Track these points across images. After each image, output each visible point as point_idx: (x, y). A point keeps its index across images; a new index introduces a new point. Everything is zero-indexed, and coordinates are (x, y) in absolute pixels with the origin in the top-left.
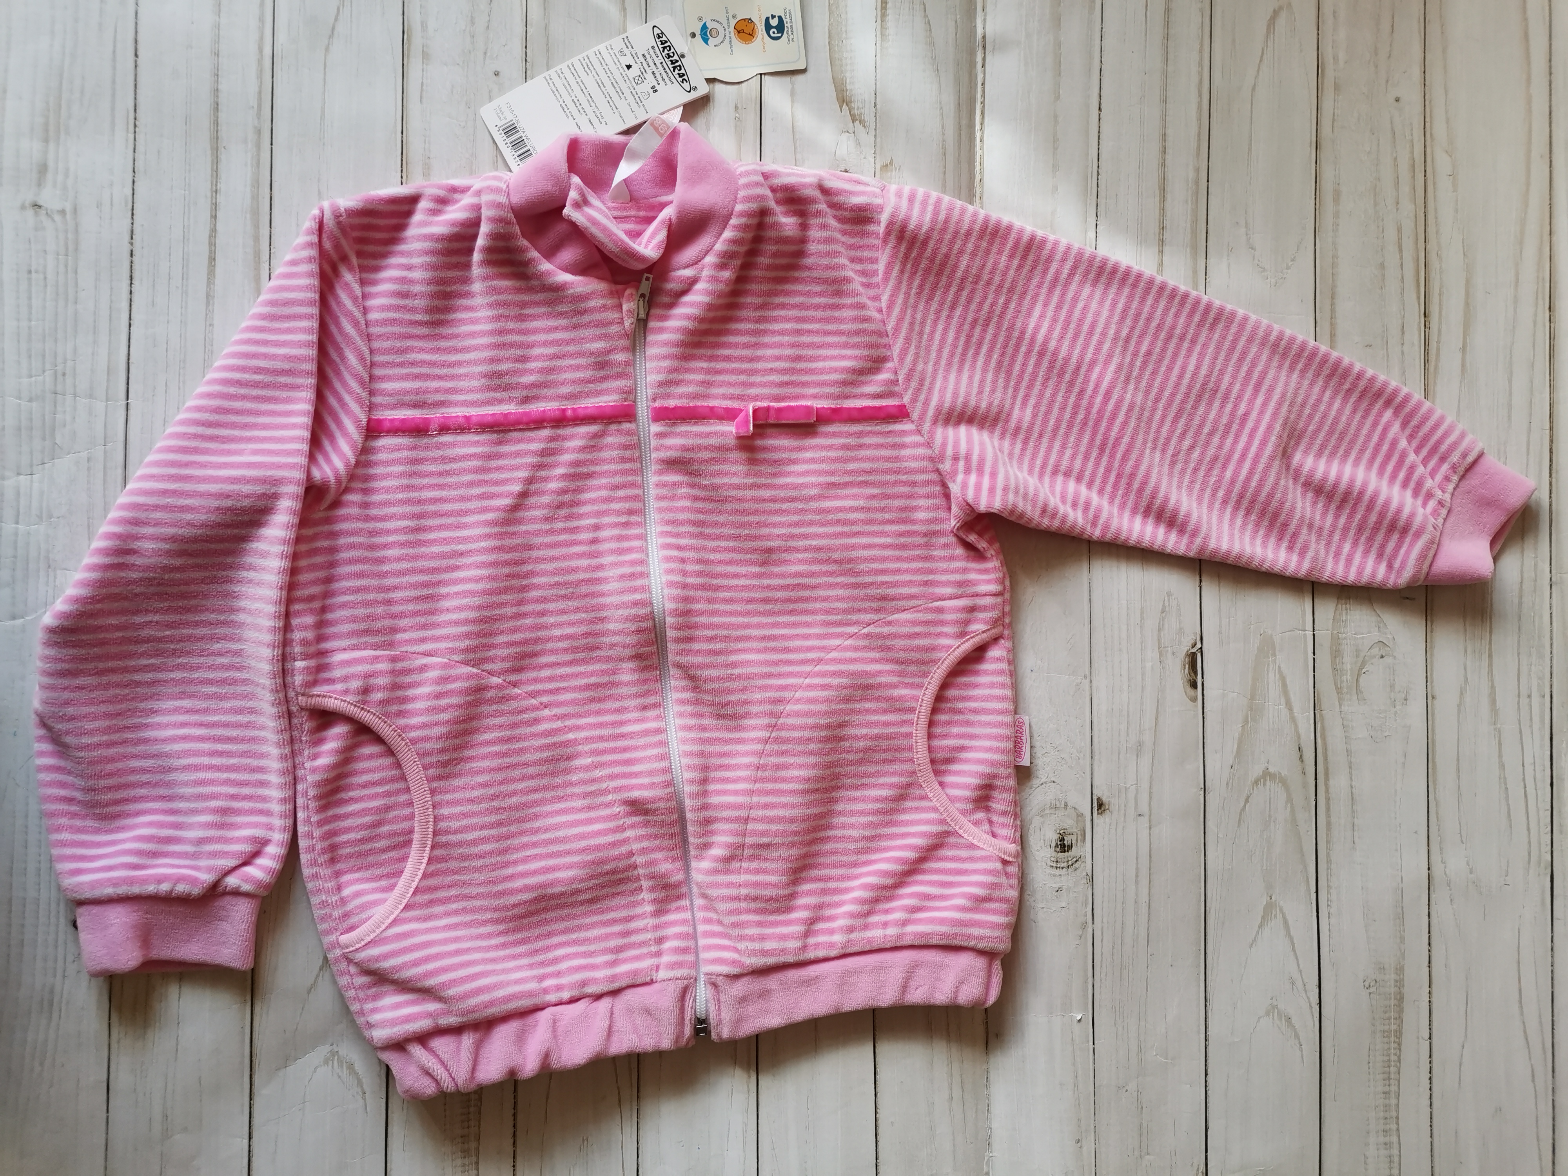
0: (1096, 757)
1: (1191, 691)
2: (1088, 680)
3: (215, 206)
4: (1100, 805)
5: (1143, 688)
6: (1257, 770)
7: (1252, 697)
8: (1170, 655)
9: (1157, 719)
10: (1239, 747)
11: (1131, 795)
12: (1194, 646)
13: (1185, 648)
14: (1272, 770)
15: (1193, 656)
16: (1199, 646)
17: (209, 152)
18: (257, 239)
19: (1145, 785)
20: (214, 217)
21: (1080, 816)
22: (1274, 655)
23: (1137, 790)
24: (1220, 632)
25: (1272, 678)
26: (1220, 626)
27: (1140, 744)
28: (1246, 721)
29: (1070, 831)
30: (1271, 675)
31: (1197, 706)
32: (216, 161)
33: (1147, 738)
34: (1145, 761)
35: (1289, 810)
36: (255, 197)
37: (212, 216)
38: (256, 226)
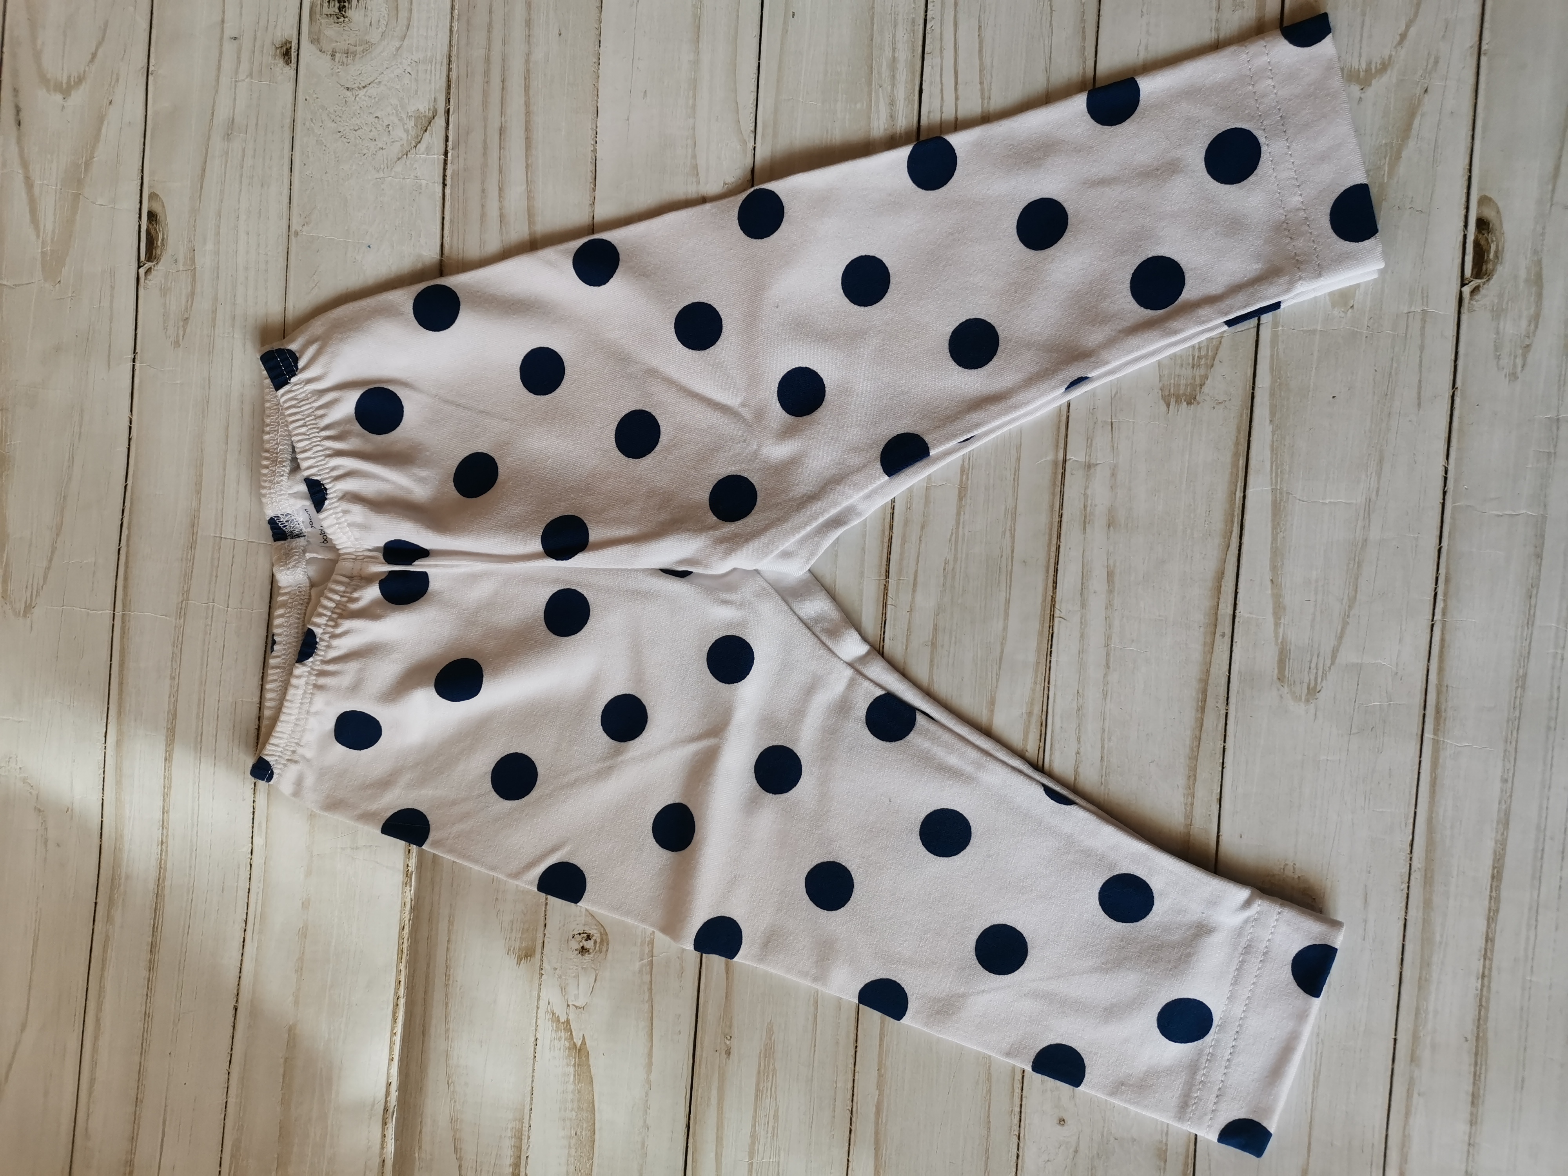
0: (288, 121)
1: (157, 208)
2: (293, 230)
3: (1487, 955)
4: (287, 54)
5: (219, 215)
6: (78, 97)
7: (77, 197)
8: (181, 260)
9: (204, 170)
10: (99, 130)
11: (245, 66)
12: (148, 271)
13: (161, 269)
14: (58, 97)
15: (150, 256)
16: (142, 271)
17: (1490, 1035)
18: (1428, 904)
19: (225, 80)
20: (1489, 939)
21: (315, 40)
22: (43, 253)
23: (237, 72)
24: (112, 288)
25: (49, 221)
26: (112, 296)
27: (228, 136)
28: (88, 164)
29: (331, 20)
30: (49, 227)
31: (150, 187)
32: (1481, 1021)
33: (217, 144)
34: (222, 114)
35: (39, 42)
36: (1425, 964)
37: (1493, 940)
38: (1426, 923)
